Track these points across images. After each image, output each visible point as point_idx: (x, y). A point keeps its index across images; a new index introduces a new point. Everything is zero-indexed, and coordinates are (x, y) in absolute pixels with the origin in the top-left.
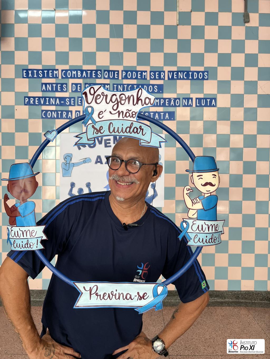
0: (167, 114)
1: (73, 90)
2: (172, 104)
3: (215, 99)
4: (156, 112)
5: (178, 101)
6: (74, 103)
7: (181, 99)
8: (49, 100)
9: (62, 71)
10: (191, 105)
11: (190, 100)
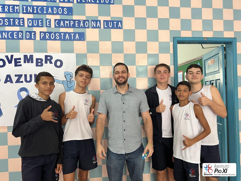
0: (77, 35)
2: (82, 26)
3: (121, 22)
4: (67, 33)
5: (87, 23)
7: (90, 22)
10: (100, 27)
11: (98, 22)
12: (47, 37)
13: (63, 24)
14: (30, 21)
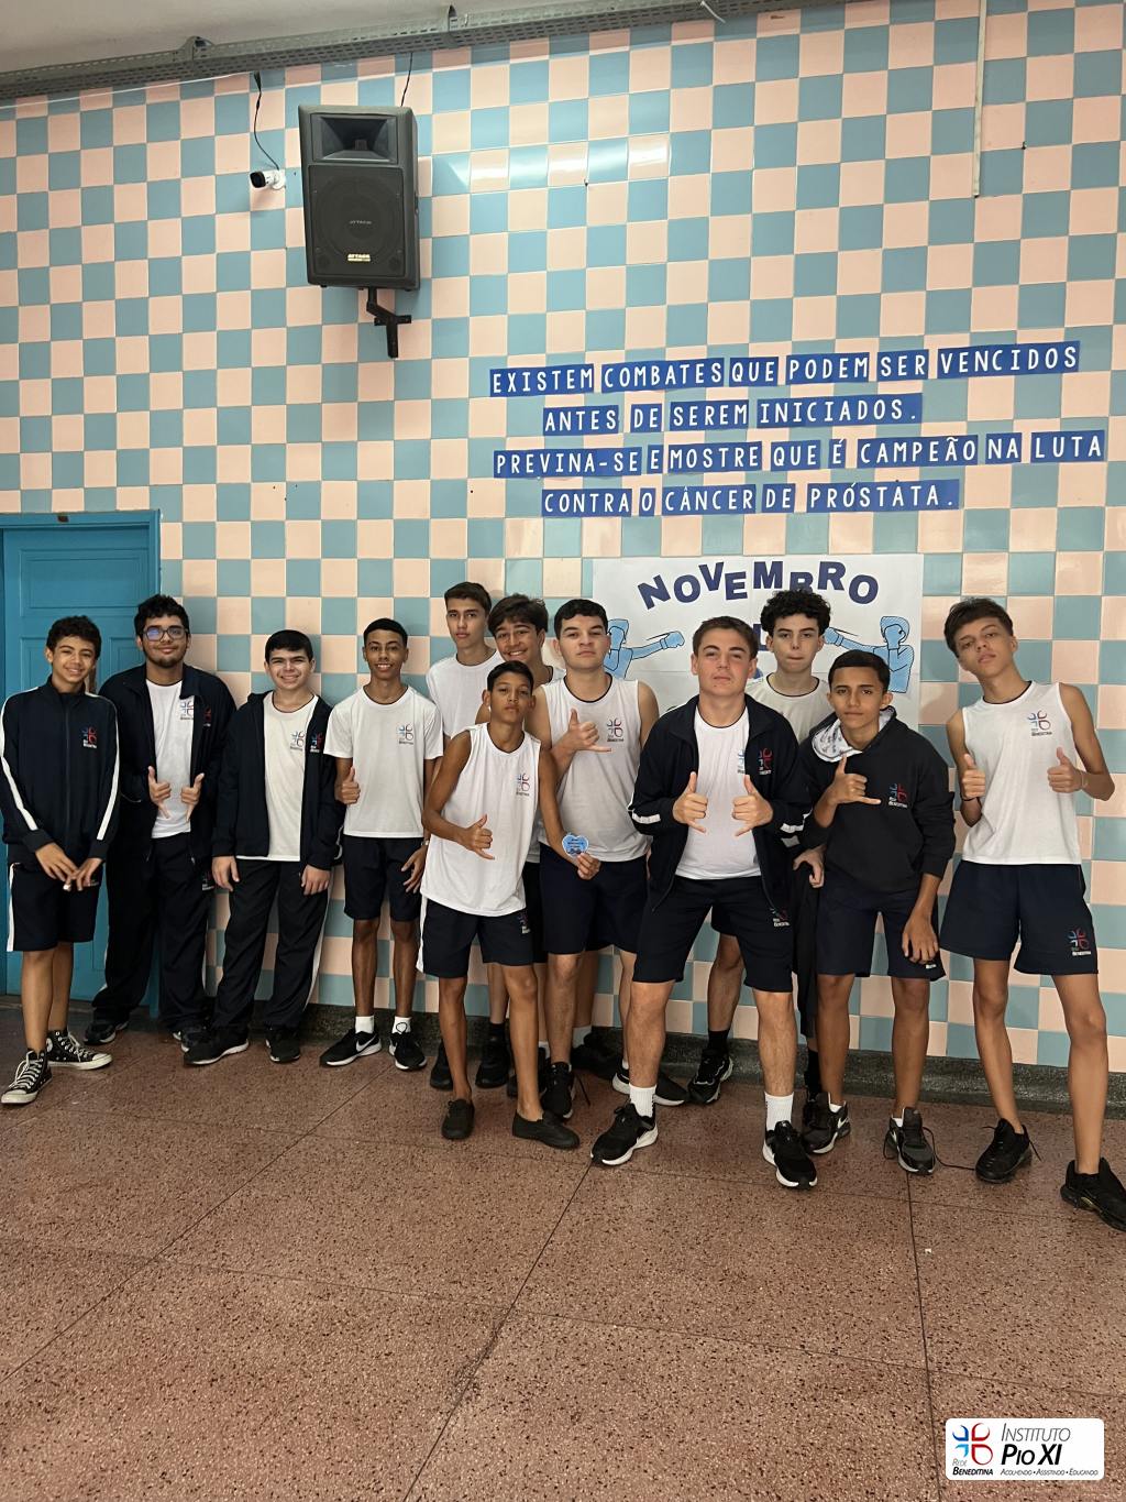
0: (933, 489)
1: (636, 426)
2: (951, 457)
3: (1102, 435)
4: (897, 483)
5: (970, 446)
6: (638, 465)
7: (982, 441)
8: (566, 460)
9: (605, 368)
10: (1016, 456)
11: (1013, 441)
12: (830, 500)
13: (885, 455)
14: (779, 452)
